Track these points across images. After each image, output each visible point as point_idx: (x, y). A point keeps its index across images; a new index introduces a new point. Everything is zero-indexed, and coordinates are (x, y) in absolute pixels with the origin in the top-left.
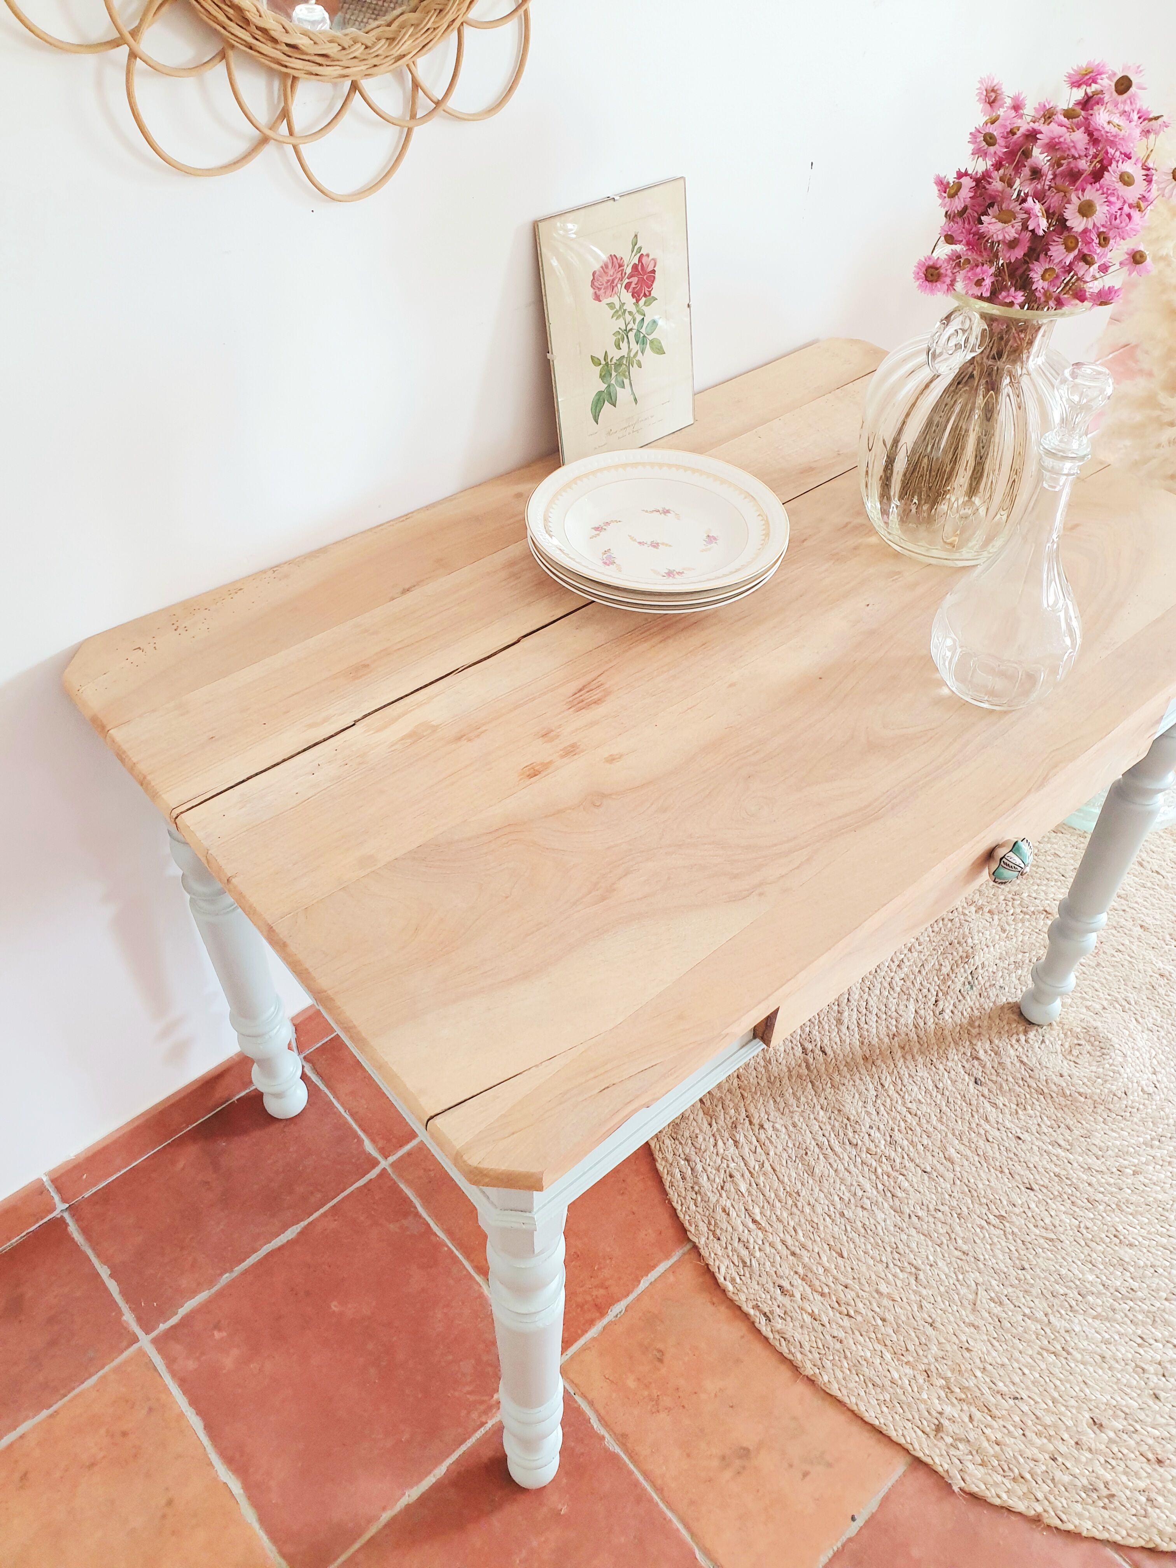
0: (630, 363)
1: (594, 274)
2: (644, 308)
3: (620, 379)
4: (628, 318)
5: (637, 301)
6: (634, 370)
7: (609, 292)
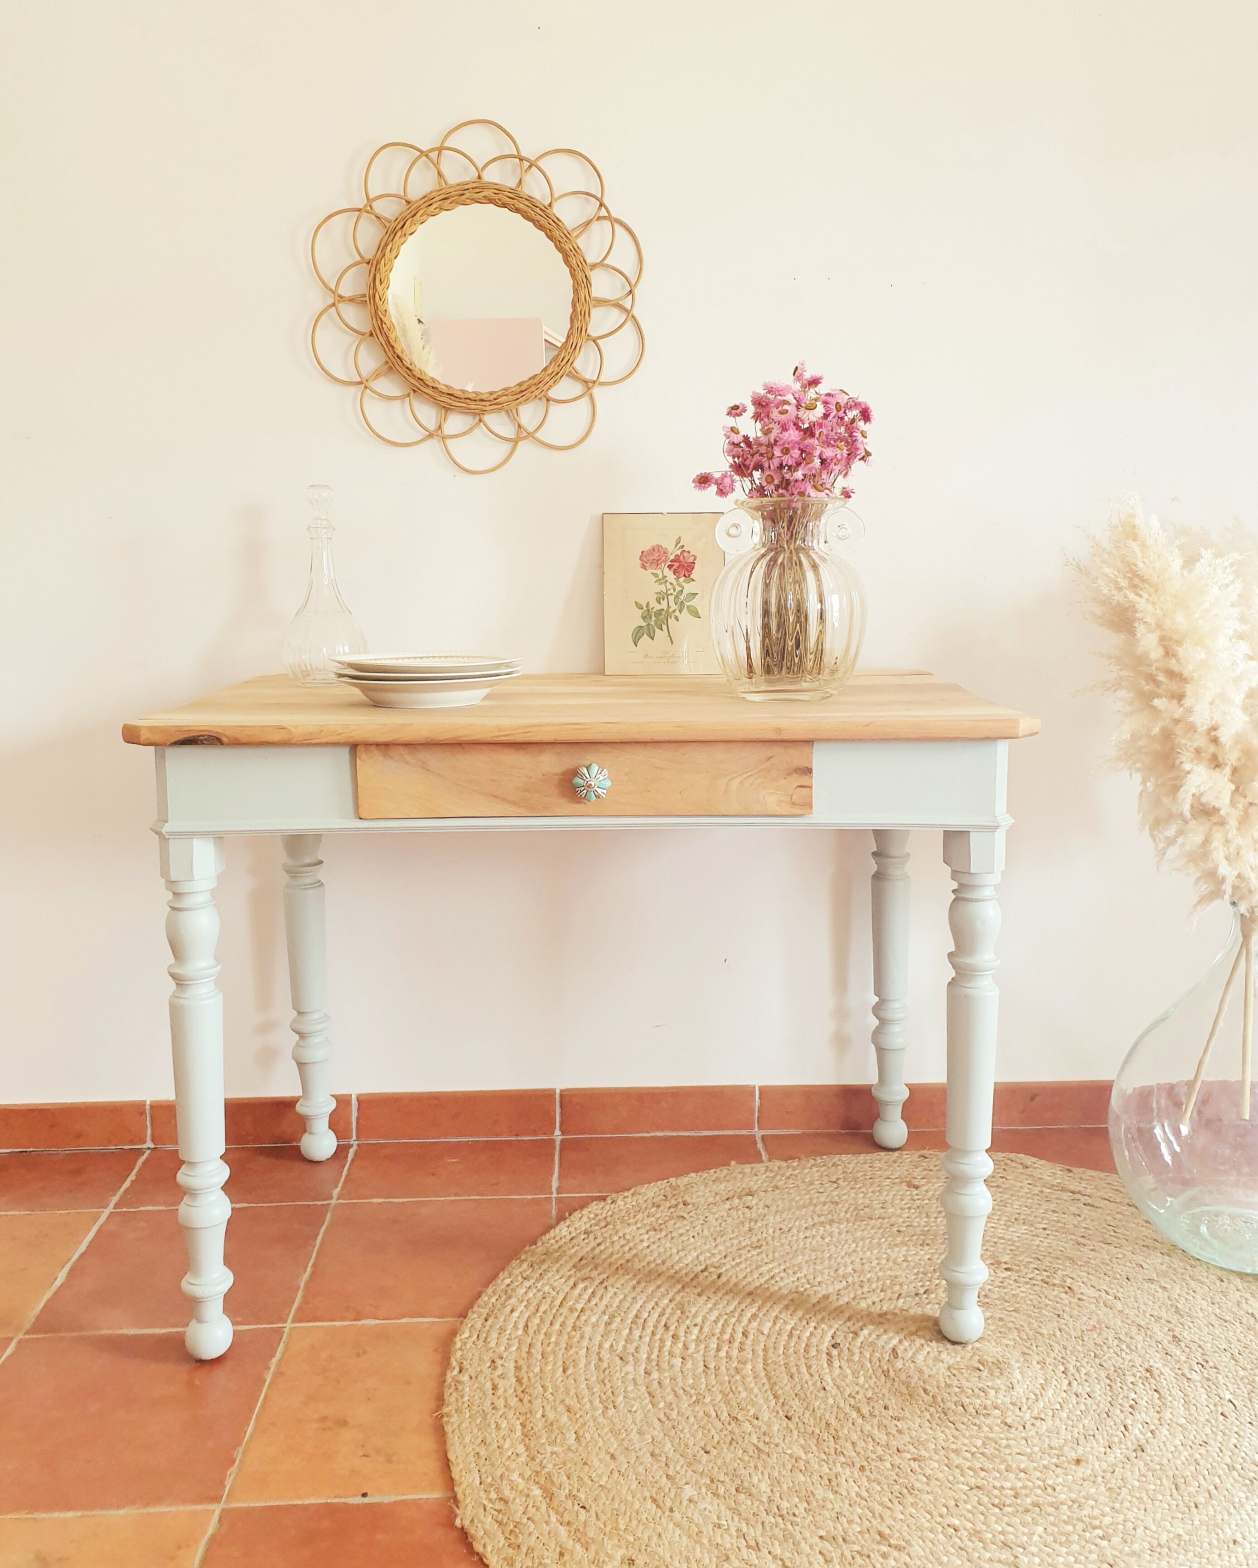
0: (668, 615)
1: (643, 552)
2: (684, 584)
3: (659, 623)
4: (669, 586)
5: (678, 578)
6: (671, 621)
7: (654, 566)
